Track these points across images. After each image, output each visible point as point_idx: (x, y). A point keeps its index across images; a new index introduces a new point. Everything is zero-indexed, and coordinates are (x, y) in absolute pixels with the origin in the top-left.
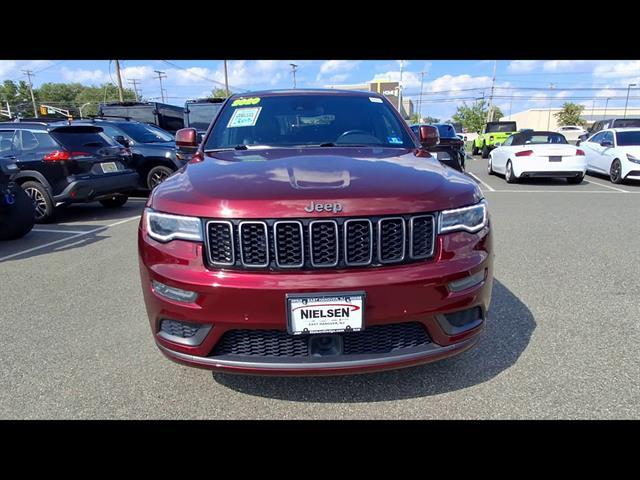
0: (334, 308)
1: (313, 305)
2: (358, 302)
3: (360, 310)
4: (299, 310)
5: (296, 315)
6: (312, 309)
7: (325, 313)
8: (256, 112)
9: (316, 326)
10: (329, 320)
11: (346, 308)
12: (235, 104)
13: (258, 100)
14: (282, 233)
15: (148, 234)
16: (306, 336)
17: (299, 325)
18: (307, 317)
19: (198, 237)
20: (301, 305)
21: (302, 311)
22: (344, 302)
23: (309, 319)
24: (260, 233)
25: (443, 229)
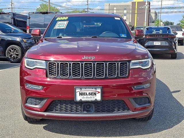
0: (91, 92)
1: (84, 91)
2: (99, 90)
3: (100, 93)
4: (79, 92)
5: (78, 94)
6: (83, 92)
7: (88, 94)
8: (66, 23)
9: (85, 98)
10: (89, 96)
11: (95, 92)
12: (57, 19)
13: (67, 18)
14: (74, 66)
15: (25, 67)
16: (81, 103)
17: (79, 98)
18: (81, 95)
19: (44, 67)
20: (79, 90)
21: (80, 93)
22: (94, 90)
23: (82, 96)
24: (66, 66)
25: (132, 67)
